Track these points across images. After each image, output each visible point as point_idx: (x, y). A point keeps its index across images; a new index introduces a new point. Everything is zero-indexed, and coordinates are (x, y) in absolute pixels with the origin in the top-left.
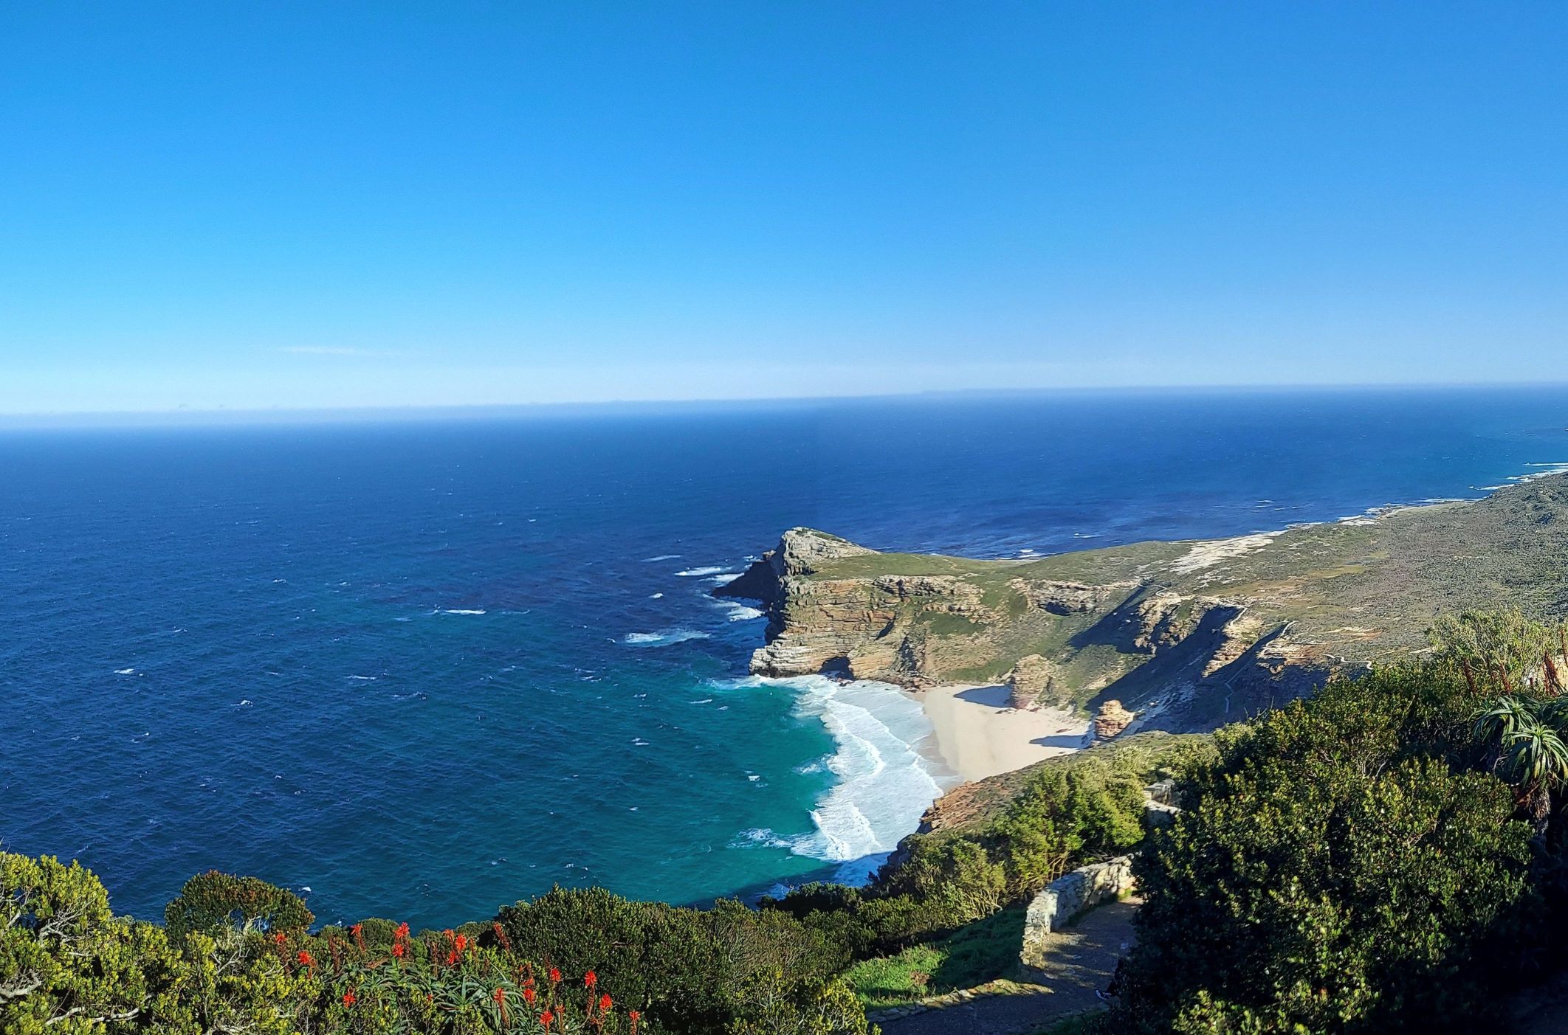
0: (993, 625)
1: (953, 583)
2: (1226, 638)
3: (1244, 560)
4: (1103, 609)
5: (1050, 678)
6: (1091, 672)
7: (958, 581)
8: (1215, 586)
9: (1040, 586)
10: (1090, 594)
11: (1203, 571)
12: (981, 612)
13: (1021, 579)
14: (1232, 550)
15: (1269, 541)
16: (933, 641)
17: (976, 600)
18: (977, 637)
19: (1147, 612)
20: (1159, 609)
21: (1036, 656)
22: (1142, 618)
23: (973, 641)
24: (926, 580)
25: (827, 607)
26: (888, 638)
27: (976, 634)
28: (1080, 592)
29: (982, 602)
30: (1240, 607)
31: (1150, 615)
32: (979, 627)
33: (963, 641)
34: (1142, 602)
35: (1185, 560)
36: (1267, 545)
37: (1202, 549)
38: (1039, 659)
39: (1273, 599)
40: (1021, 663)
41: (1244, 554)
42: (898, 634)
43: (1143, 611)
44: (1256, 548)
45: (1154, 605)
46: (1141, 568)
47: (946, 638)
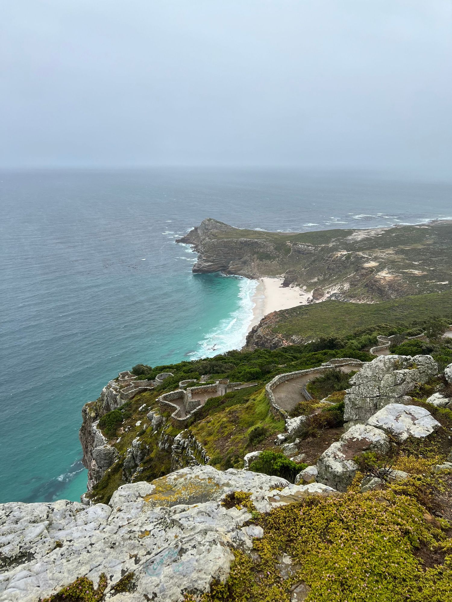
0: (278, 257)
1: (265, 242)
2: (363, 269)
3: (373, 239)
4: (318, 254)
5: (297, 277)
7: (267, 241)
8: (360, 249)
9: (296, 244)
10: (314, 248)
11: (357, 242)
12: (274, 253)
13: (289, 241)
14: (369, 235)
15: (383, 232)
16: (258, 261)
17: (272, 248)
18: (273, 261)
19: (334, 256)
21: (293, 269)
23: (271, 262)
24: (256, 240)
26: (242, 260)
27: (272, 260)
28: (310, 247)
29: (276, 249)
30: (369, 257)
31: (335, 258)
32: (274, 258)
33: (268, 262)
34: (333, 253)
35: (350, 238)
36: (383, 234)
37: (357, 234)
39: (383, 255)
40: (287, 271)
41: (373, 237)
42: (245, 259)
44: (378, 235)
45: (337, 254)
46: (333, 240)
47: (262, 261)
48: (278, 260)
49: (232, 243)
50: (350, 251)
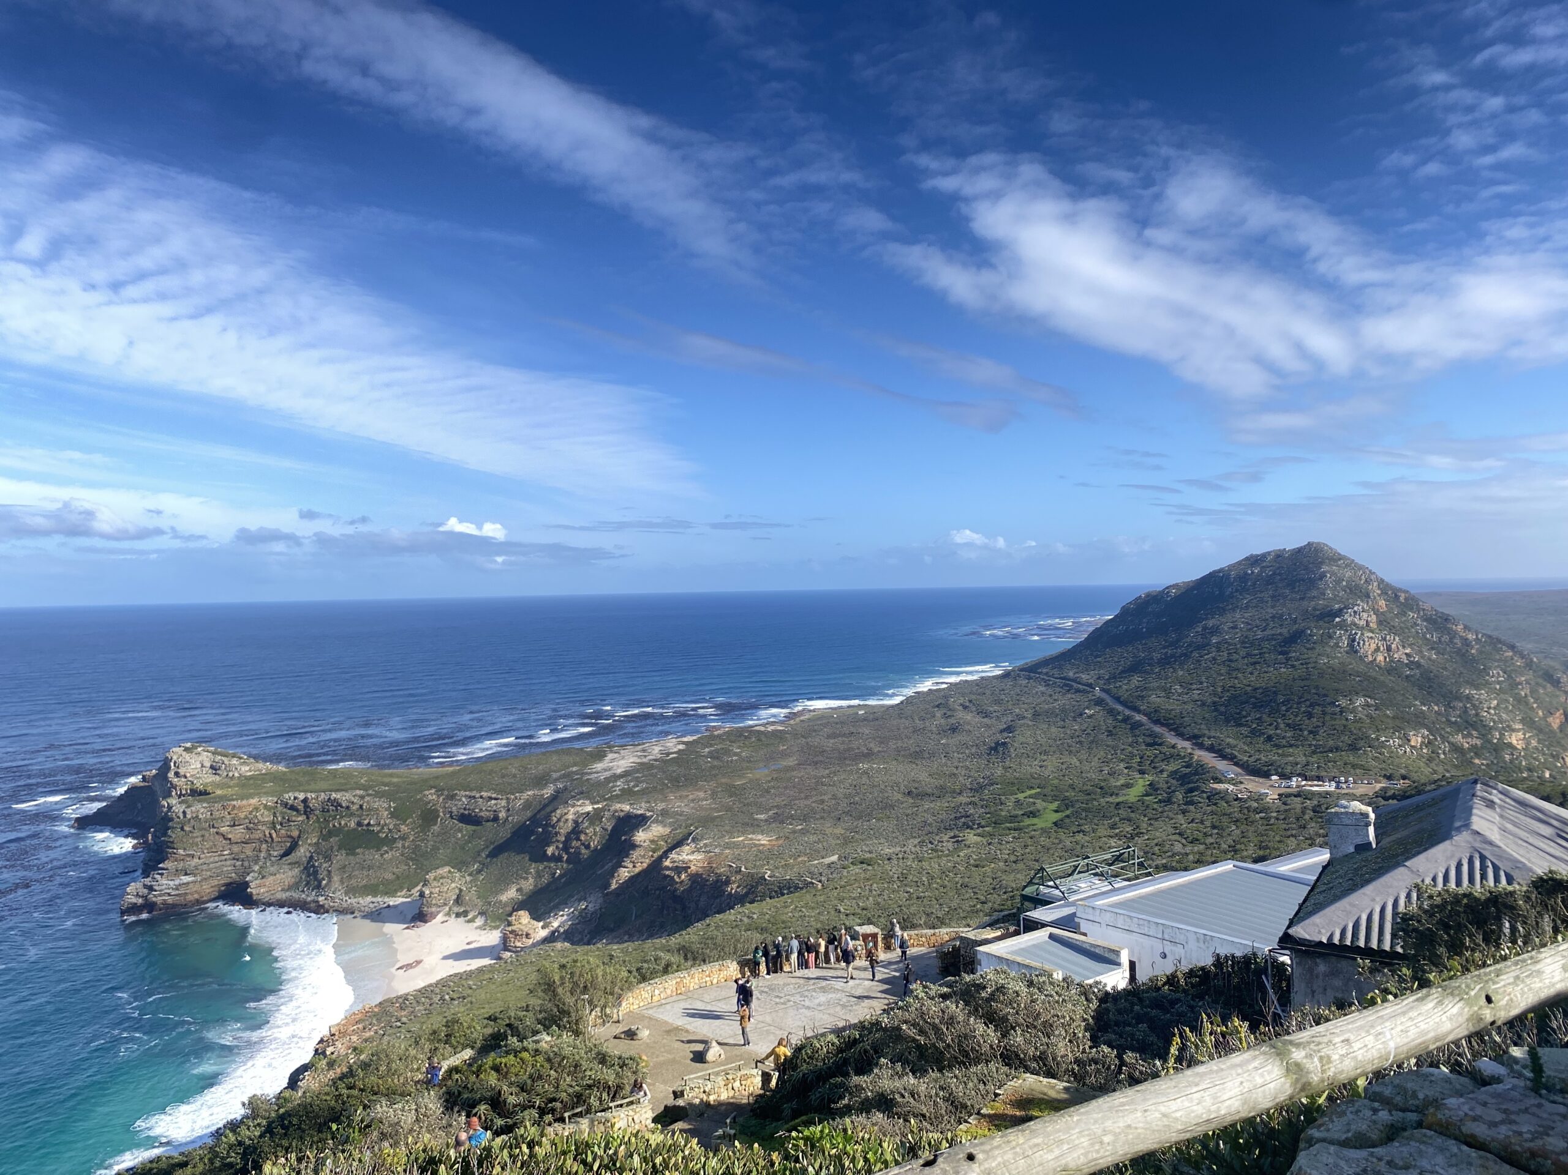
0: (403, 838)
2: (634, 846)
3: (656, 767)
4: (515, 819)
5: (461, 890)
6: (502, 883)
7: (368, 795)
8: (627, 794)
9: (452, 797)
10: (503, 803)
11: (616, 777)
12: (391, 827)
13: (433, 791)
14: (645, 756)
15: (681, 747)
16: (340, 858)
17: (386, 814)
19: (559, 820)
20: (570, 817)
21: (447, 869)
22: (554, 827)
24: (334, 795)
25: (224, 830)
26: (291, 858)
28: (493, 802)
29: (393, 815)
30: (649, 814)
31: (561, 824)
32: (390, 842)
33: (372, 856)
34: (555, 811)
35: (599, 766)
36: (680, 750)
37: (616, 755)
38: (450, 872)
39: (682, 806)
40: (430, 876)
41: (656, 760)
42: (302, 852)
43: (555, 820)
44: (668, 754)
45: (566, 814)
46: (555, 776)
47: (355, 854)
50: (598, 803)
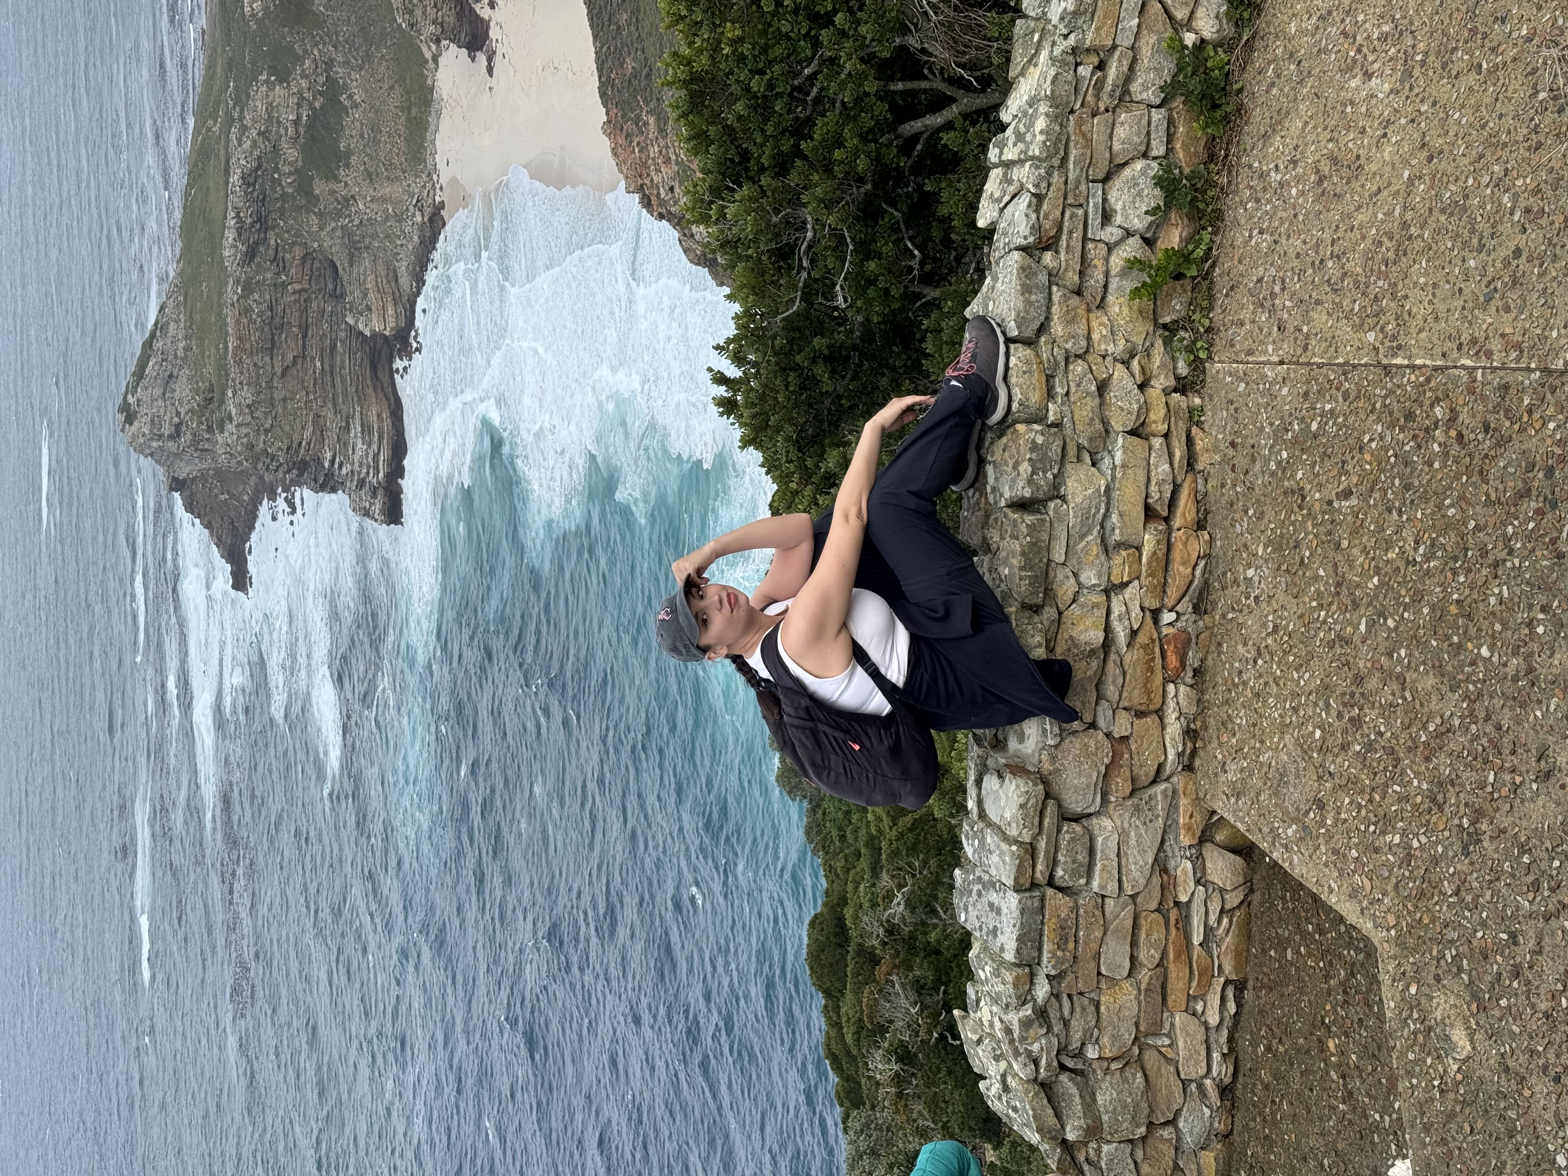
1: (244, 130)
16: (352, 179)
27: (344, 99)
33: (355, 123)
47: (348, 153)
48: (347, 63)
49: (248, 310)
